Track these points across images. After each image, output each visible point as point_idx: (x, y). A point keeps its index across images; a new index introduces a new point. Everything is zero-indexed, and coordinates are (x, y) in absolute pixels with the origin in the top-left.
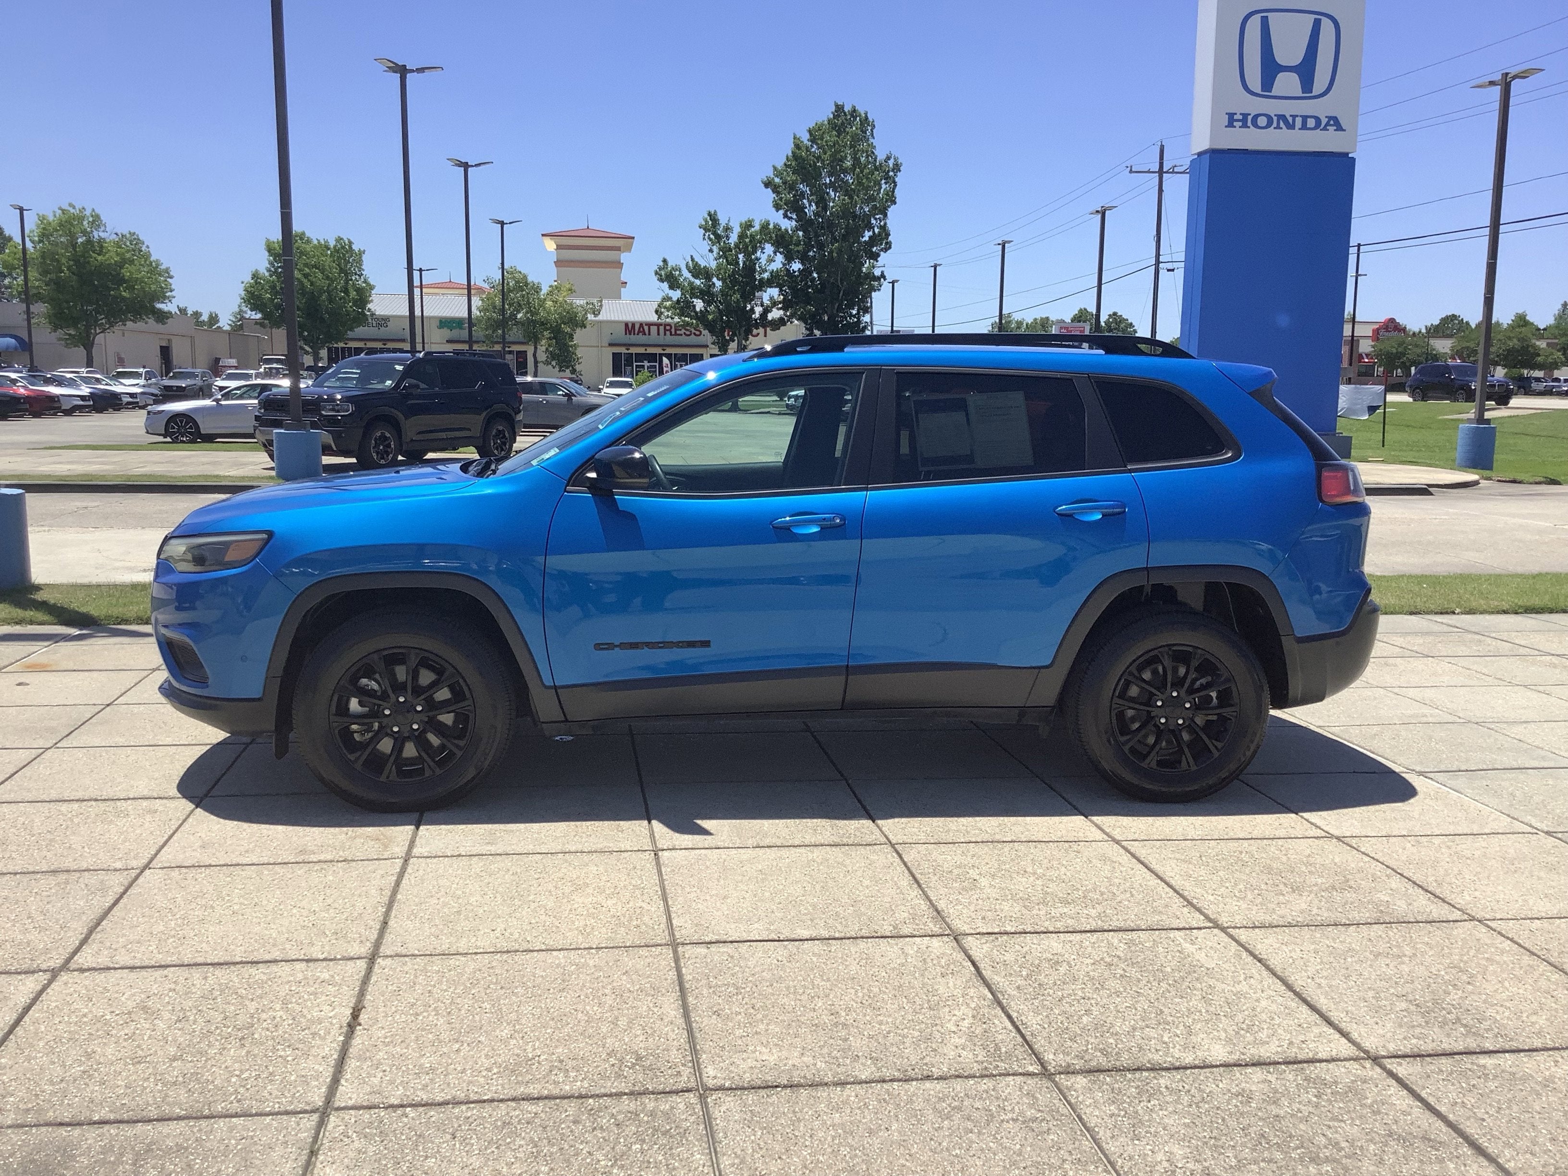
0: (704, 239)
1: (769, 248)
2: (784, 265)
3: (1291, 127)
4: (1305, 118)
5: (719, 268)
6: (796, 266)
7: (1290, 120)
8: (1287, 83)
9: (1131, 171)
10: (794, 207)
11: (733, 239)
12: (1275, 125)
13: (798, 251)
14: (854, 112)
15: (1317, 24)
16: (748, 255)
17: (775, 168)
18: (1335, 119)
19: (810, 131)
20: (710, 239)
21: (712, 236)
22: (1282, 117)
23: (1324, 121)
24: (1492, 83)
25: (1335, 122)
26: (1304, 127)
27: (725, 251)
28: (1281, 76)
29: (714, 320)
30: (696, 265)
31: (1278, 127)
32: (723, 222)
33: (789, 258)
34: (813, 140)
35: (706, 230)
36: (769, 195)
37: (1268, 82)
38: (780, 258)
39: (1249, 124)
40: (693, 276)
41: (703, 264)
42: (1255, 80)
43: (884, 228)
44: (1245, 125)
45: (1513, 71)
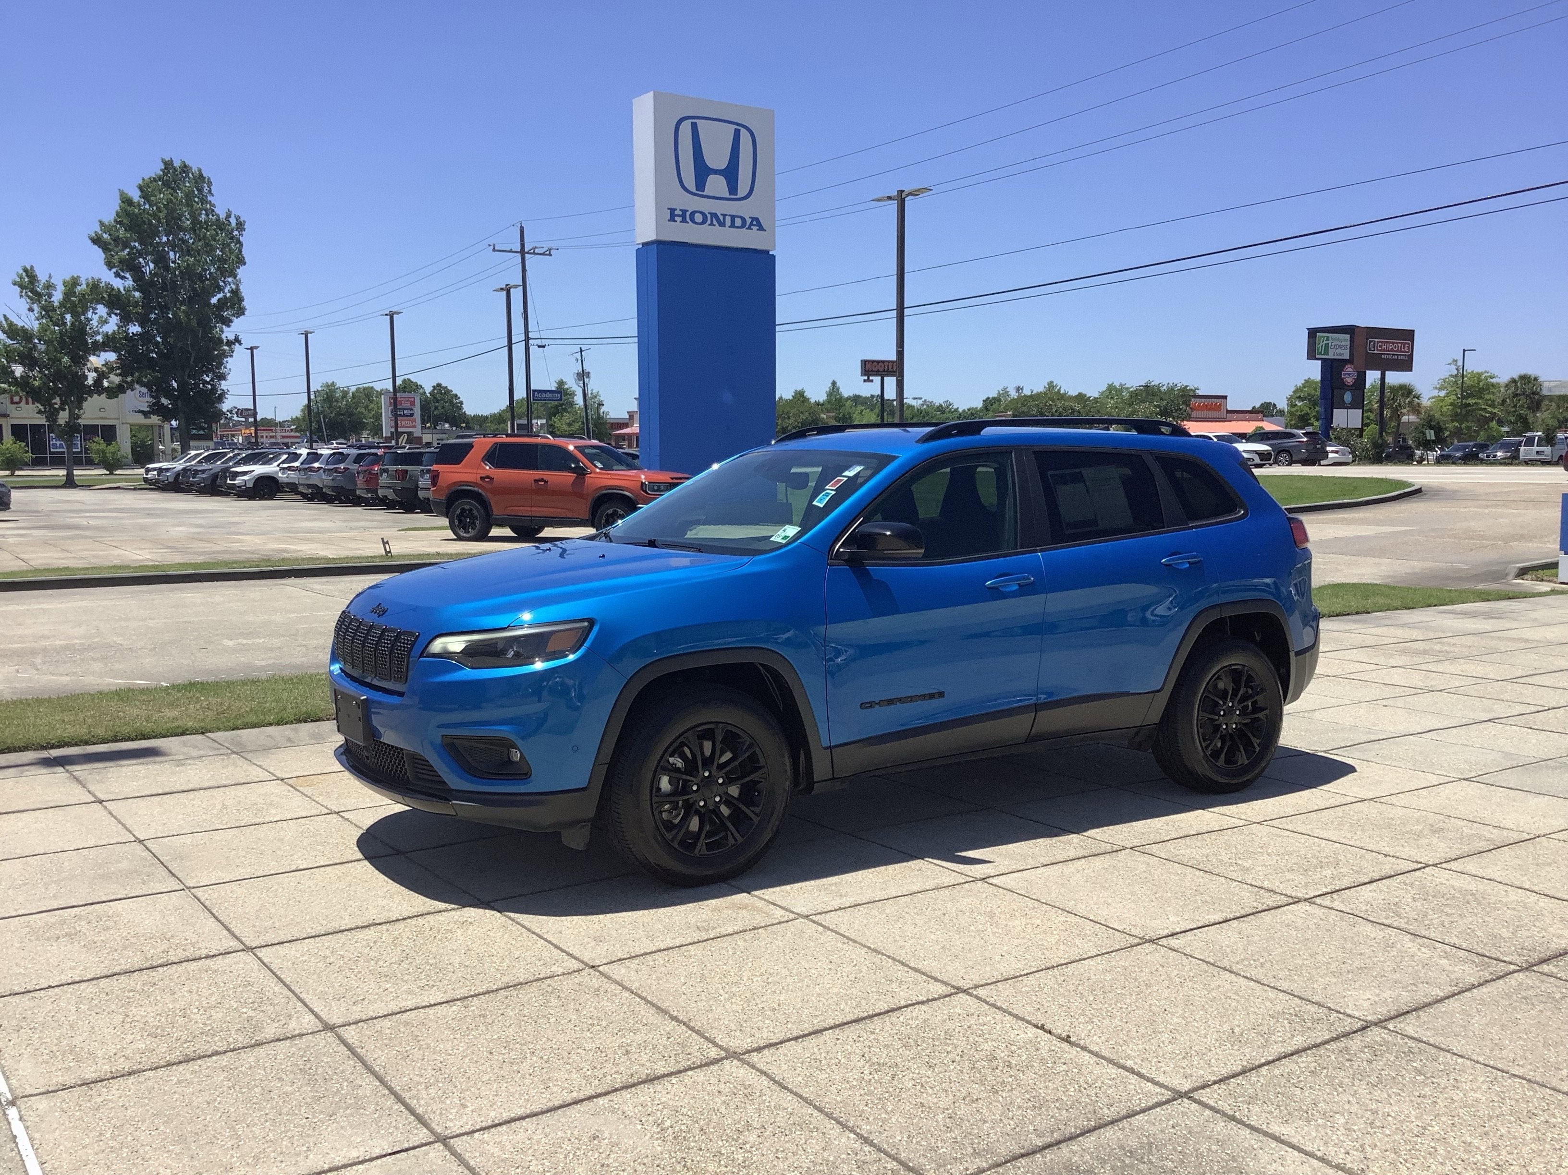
0: (21, 296)
1: (102, 310)
2: (119, 327)
3: (722, 224)
4: (733, 218)
5: (44, 329)
6: (135, 329)
7: (721, 218)
8: (716, 184)
9: (494, 250)
10: (129, 266)
11: (57, 297)
12: (709, 222)
13: (137, 313)
14: (185, 168)
15: (737, 133)
16: (76, 315)
17: (102, 223)
18: (757, 219)
19: (140, 188)
20: (29, 297)
21: (29, 294)
22: (714, 215)
23: (749, 221)
24: (889, 198)
25: (756, 223)
26: (733, 225)
27: (48, 311)
28: (711, 178)
29: (39, 388)
30: (11, 325)
31: (712, 224)
32: (42, 278)
33: (126, 319)
34: (145, 196)
35: (22, 287)
36: (98, 254)
37: (701, 184)
38: (114, 320)
39: (688, 220)
40: (8, 337)
41: (20, 324)
42: (690, 182)
43: (236, 293)
44: (684, 221)
45: (907, 190)
